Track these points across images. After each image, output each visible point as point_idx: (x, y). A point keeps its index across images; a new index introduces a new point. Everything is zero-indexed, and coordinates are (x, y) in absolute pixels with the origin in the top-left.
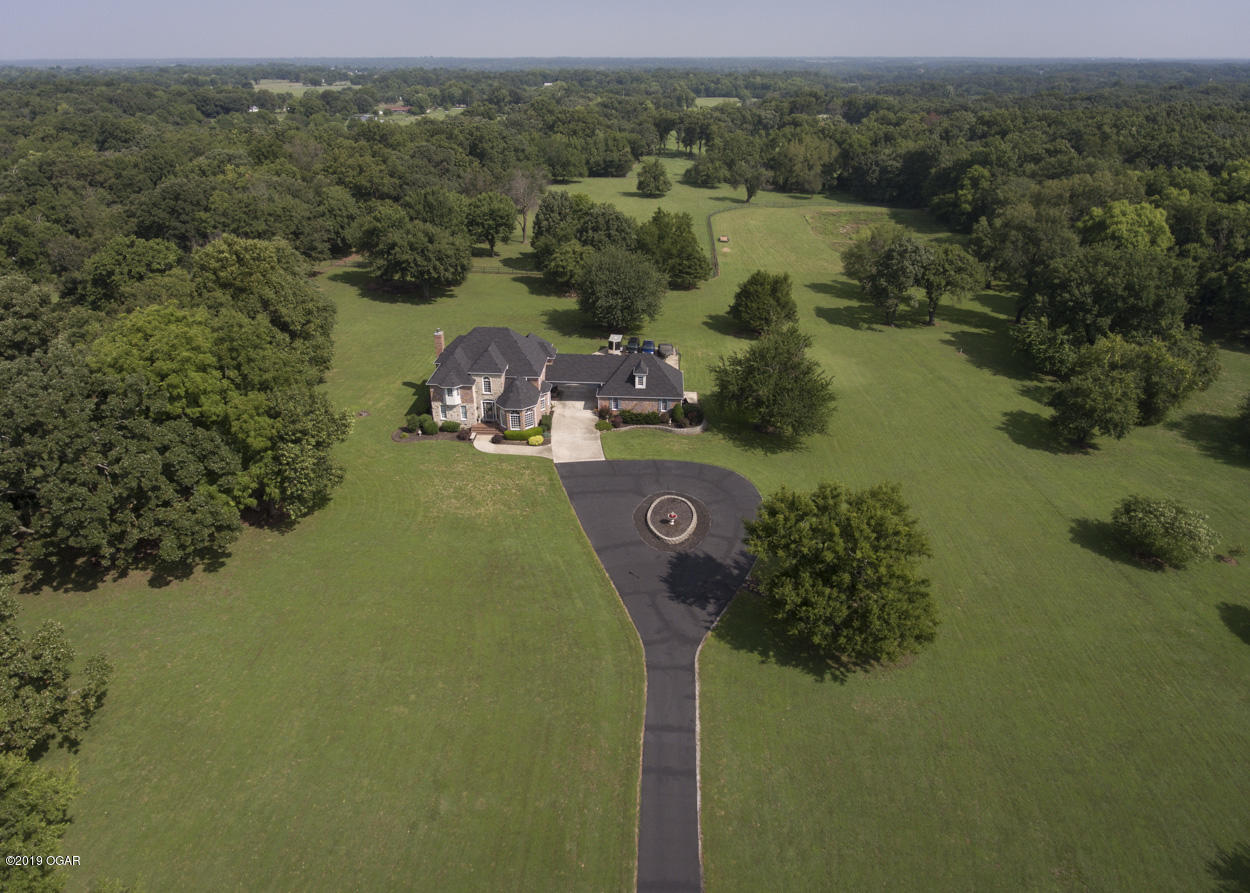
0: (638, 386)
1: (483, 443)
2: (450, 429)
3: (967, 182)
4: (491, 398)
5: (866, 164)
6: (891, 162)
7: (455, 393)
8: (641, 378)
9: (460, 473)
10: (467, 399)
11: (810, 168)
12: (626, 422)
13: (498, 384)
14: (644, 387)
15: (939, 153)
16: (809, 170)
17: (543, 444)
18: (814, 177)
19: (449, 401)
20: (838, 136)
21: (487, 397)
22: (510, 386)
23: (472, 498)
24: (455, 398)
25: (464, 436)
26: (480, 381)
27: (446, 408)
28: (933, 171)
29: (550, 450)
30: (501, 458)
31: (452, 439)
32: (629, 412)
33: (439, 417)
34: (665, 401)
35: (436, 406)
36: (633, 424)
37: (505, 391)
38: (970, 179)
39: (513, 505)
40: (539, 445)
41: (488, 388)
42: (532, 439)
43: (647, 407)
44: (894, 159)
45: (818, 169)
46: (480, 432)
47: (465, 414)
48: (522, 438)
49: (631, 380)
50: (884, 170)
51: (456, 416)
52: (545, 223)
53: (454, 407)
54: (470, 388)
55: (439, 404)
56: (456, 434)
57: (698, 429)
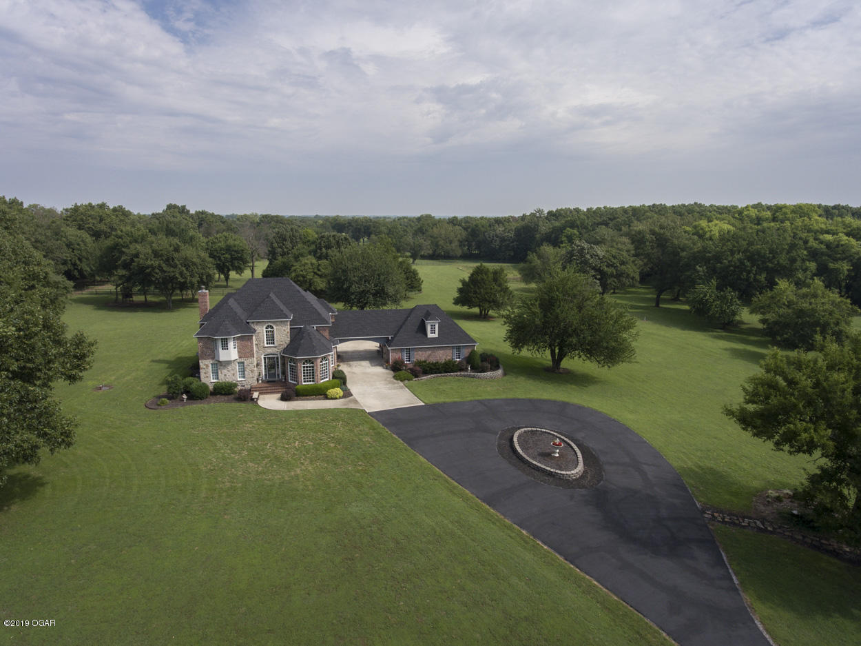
0: (430, 335)
1: (271, 402)
2: (224, 391)
3: (564, 239)
4: (274, 350)
5: (489, 237)
6: (507, 234)
7: (231, 344)
8: (433, 326)
9: (250, 434)
10: (245, 353)
11: (451, 242)
12: (425, 373)
13: (283, 334)
14: (436, 335)
15: (538, 226)
16: (450, 243)
17: (344, 397)
18: (455, 248)
19: (223, 355)
20: (463, 224)
21: (269, 351)
22: (296, 335)
23: (277, 459)
24: (231, 353)
25: (245, 397)
26: (262, 330)
27: (219, 365)
28: (538, 236)
29: (356, 401)
30: (299, 414)
31: (228, 401)
32: (425, 362)
33: (208, 377)
34: (458, 348)
35: (206, 366)
36: (432, 373)
37: (291, 341)
38: (567, 237)
39: (339, 461)
40: (340, 398)
41: (271, 339)
42: (331, 392)
43: (442, 356)
44: (508, 232)
45: (457, 243)
46: (263, 392)
47: (243, 372)
48: (320, 393)
49: (423, 329)
50: (503, 240)
51: (231, 375)
52: (280, 250)
53: (229, 363)
54: (250, 338)
55: (209, 362)
56: (233, 396)
57: (500, 372)
